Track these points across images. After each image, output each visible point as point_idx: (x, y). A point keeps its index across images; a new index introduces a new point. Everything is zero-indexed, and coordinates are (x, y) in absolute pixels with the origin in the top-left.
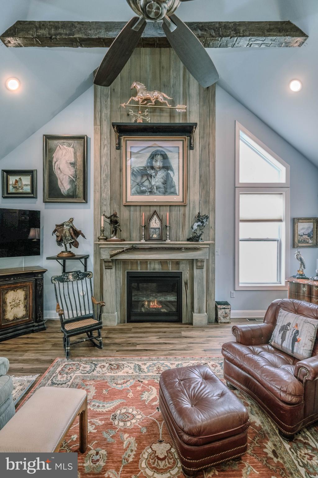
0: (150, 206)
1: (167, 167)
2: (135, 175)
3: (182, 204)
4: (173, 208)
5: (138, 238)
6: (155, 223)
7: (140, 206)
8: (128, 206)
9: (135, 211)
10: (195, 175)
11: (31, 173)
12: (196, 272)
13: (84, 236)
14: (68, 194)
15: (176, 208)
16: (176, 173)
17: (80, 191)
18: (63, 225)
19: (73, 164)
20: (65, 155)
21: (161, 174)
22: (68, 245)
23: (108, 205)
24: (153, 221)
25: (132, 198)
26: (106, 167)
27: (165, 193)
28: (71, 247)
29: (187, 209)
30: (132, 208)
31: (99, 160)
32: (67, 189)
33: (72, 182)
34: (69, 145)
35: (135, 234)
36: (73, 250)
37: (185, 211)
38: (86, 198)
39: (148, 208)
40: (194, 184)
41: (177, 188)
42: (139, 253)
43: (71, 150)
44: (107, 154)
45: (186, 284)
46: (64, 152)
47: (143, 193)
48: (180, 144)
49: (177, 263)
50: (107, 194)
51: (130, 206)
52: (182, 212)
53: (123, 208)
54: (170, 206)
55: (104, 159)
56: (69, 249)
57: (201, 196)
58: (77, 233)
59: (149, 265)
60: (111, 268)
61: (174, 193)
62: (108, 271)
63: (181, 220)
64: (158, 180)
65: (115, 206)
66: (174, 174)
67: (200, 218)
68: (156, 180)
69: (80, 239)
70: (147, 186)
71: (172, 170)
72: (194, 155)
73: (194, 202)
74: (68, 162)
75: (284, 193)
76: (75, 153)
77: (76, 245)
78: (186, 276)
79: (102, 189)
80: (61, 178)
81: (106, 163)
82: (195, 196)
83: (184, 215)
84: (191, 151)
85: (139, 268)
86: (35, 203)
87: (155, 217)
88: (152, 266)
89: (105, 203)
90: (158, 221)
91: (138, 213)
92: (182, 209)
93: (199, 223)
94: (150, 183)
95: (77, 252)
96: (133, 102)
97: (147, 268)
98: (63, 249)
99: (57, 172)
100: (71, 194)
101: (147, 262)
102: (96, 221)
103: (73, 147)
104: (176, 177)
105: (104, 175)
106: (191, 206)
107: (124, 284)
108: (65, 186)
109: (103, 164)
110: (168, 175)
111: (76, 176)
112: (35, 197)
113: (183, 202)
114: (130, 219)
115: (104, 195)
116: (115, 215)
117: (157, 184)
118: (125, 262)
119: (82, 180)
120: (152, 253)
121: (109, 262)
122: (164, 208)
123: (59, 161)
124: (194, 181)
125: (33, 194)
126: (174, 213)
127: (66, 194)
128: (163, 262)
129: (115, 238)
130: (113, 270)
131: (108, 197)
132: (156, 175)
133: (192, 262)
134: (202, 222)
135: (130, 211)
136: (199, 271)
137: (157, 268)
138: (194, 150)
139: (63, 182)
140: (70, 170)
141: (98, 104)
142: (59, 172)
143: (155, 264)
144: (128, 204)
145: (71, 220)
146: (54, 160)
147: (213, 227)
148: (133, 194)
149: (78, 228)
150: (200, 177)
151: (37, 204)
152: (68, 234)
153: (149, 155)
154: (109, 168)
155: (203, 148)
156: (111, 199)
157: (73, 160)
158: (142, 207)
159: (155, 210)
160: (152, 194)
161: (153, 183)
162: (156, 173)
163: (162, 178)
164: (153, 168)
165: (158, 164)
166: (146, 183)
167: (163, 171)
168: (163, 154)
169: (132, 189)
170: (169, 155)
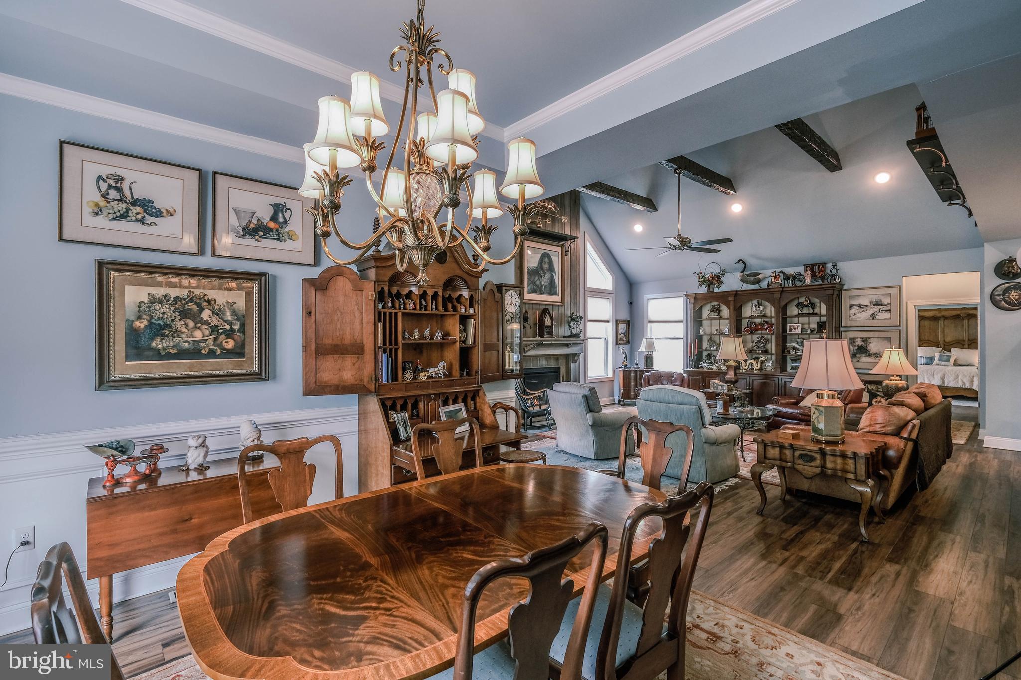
0: (539, 304)
1: (551, 269)
2: (530, 274)
3: (561, 304)
4: (557, 307)
5: (531, 335)
6: (548, 322)
7: (533, 304)
10: (568, 280)
12: (572, 365)
16: (558, 276)
21: (548, 276)
27: (550, 292)
29: (563, 309)
35: (529, 331)
40: (568, 286)
41: (558, 289)
45: (563, 377)
47: (536, 292)
48: (559, 249)
49: (557, 357)
51: (526, 303)
52: (561, 312)
54: (553, 305)
57: (571, 299)
59: (538, 361)
61: (555, 294)
64: (545, 281)
66: (556, 275)
67: (574, 318)
71: (555, 273)
72: (567, 261)
73: (568, 303)
75: (611, 299)
78: (563, 368)
82: (568, 297)
84: (566, 256)
85: (532, 365)
88: (541, 362)
92: (561, 308)
93: (575, 322)
94: (541, 283)
97: (537, 365)
101: (537, 358)
106: (566, 306)
110: (552, 277)
113: (562, 302)
117: (546, 284)
120: (550, 348)
122: (549, 307)
124: (568, 283)
126: (557, 312)
128: (548, 357)
132: (544, 276)
133: (567, 356)
136: (574, 362)
137: (543, 363)
138: (568, 255)
143: (543, 360)
148: (528, 292)
150: (571, 281)
153: (539, 256)
158: (534, 306)
159: (544, 308)
160: (542, 293)
161: (543, 283)
162: (545, 274)
163: (548, 279)
164: (542, 269)
165: (546, 266)
166: (538, 283)
167: (549, 272)
168: (548, 256)
169: (528, 287)
170: (553, 258)
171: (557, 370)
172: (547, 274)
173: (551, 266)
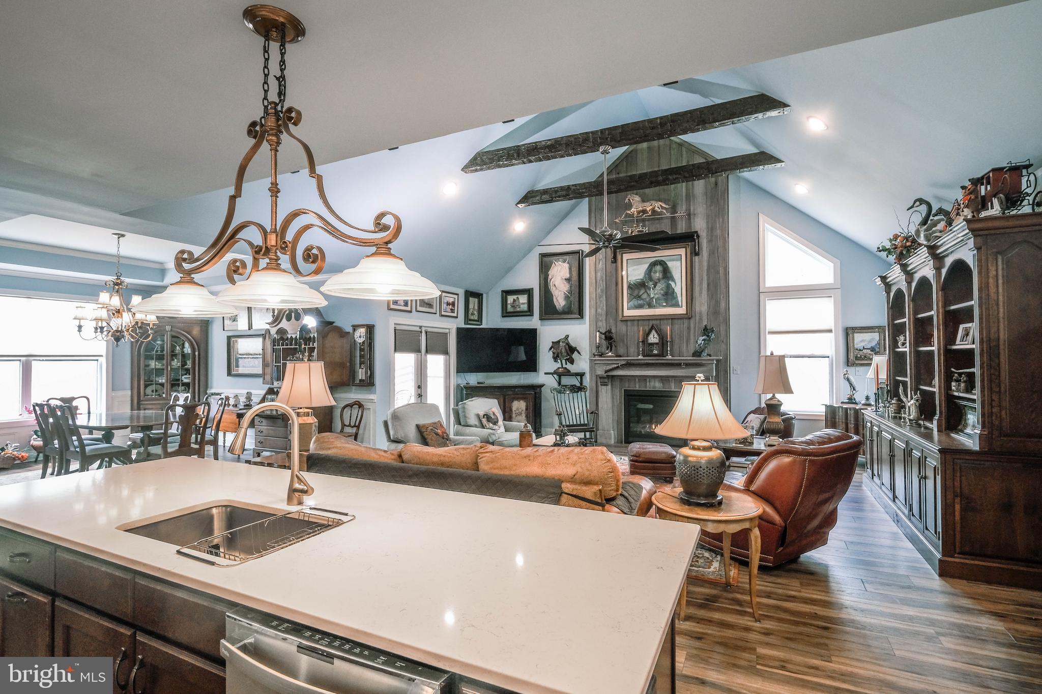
0: (649, 320)
1: (667, 278)
2: (631, 288)
3: (686, 316)
4: (676, 321)
5: (636, 354)
6: (653, 338)
7: (638, 320)
8: (626, 321)
9: (633, 325)
10: (701, 284)
11: (529, 292)
13: (579, 353)
14: (563, 310)
15: (679, 321)
16: (679, 283)
17: (575, 307)
18: (559, 342)
19: (568, 280)
20: (560, 272)
21: (661, 286)
22: (564, 361)
23: (604, 321)
24: (651, 336)
25: (628, 313)
26: (601, 282)
27: (667, 304)
28: (566, 364)
29: (692, 321)
30: (629, 323)
31: (594, 275)
32: (562, 305)
33: (567, 298)
34: (564, 262)
35: (632, 350)
36: (569, 366)
37: (689, 324)
38: (581, 314)
39: (647, 323)
40: (701, 293)
41: (679, 299)
42: (634, 369)
43: (566, 265)
44: (603, 269)
46: (559, 268)
47: (640, 307)
48: (682, 252)
50: (602, 310)
51: (627, 321)
52: (686, 325)
53: (619, 323)
54: (671, 319)
55: (599, 274)
56: (564, 366)
57: (709, 307)
58: (572, 350)
59: (648, 383)
60: (607, 385)
61: (676, 305)
62: (604, 387)
63: (685, 333)
65: (611, 321)
66: (675, 283)
67: (706, 331)
68: (656, 292)
69: (575, 355)
70: (645, 299)
71: (673, 280)
72: (700, 262)
73: (701, 313)
74: (564, 278)
76: (570, 269)
77: (572, 362)
79: (598, 304)
80: (557, 295)
81: (602, 277)
82: (702, 305)
83: (689, 328)
84: (697, 258)
85: (637, 387)
86: (532, 321)
87: (653, 332)
88: (652, 384)
89: (600, 319)
90: (656, 336)
91: (636, 328)
92: (686, 321)
93: (705, 337)
94: (649, 295)
95: (573, 368)
96: (627, 215)
97: (646, 386)
98: (559, 365)
99: (553, 289)
100: (566, 310)
101: (646, 380)
102: (592, 337)
103: (568, 263)
104: (679, 287)
105: (600, 290)
106: (697, 318)
107: (620, 402)
108: (560, 301)
109: (598, 278)
110: (668, 286)
111: (570, 292)
112: (532, 315)
113: (687, 314)
114: (627, 336)
115: (599, 310)
116: (610, 331)
117: (657, 296)
118: (621, 378)
119: (577, 295)
120: (649, 369)
121: (604, 378)
122: (665, 321)
123: (554, 277)
124: (701, 290)
125: (529, 312)
126: (676, 327)
127: (561, 310)
128: (664, 380)
129: (610, 354)
130: (609, 387)
131: (604, 313)
132: (655, 287)
134: (708, 336)
135: (627, 326)
137: (658, 386)
138: (700, 256)
139: (558, 299)
140: (565, 286)
141: (593, 219)
142: (554, 288)
143: (655, 382)
144: (624, 319)
145: (567, 336)
146: (550, 277)
147: (724, 341)
148: (630, 308)
149: (574, 345)
150: (708, 285)
151: (533, 322)
152: (563, 351)
153: (646, 266)
154: (604, 283)
155: (712, 253)
156: (607, 314)
157: (568, 276)
158: (640, 322)
159: (654, 324)
160: (650, 306)
161: (652, 295)
162: (656, 284)
163: (662, 289)
164: (651, 279)
165: (657, 275)
166: (645, 296)
167: (662, 281)
168: (662, 264)
169: (628, 303)
170: (670, 264)
172: (659, 285)
173: (667, 273)
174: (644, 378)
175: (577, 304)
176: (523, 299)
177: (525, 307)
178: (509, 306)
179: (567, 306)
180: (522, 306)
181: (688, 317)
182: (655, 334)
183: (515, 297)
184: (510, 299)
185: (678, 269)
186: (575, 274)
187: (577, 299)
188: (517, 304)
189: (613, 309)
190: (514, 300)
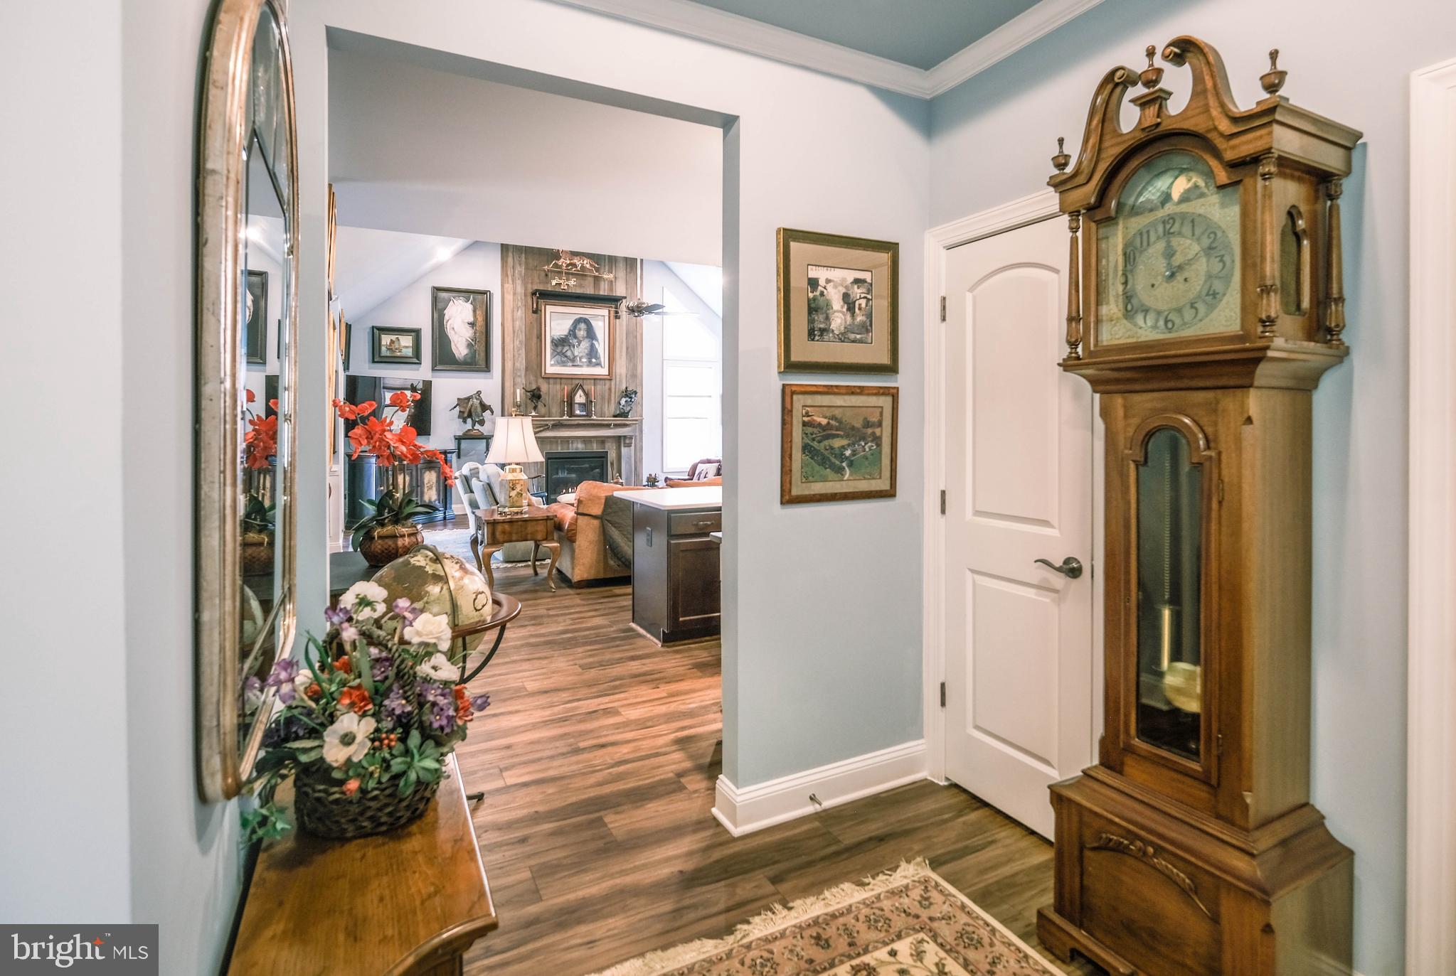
0: (572, 379)
1: (591, 337)
2: (555, 344)
3: (608, 377)
4: (598, 381)
5: (562, 413)
6: (580, 398)
7: (561, 378)
8: (548, 378)
9: (555, 383)
10: (621, 347)
11: (416, 333)
12: (624, 450)
13: (492, 412)
14: (465, 360)
15: (602, 382)
16: (602, 344)
17: (480, 357)
18: (469, 398)
19: (472, 324)
20: (460, 313)
21: (585, 345)
23: (523, 377)
24: (578, 395)
27: (590, 364)
29: (613, 383)
30: (551, 381)
31: (511, 324)
32: (462, 354)
33: (470, 346)
34: (466, 301)
35: (555, 410)
37: (611, 385)
38: (487, 368)
39: (570, 382)
40: (621, 355)
41: (602, 360)
42: (560, 430)
43: (469, 307)
44: (522, 318)
45: (612, 464)
46: (460, 308)
47: (563, 364)
48: (605, 312)
49: (602, 441)
50: (521, 364)
51: (549, 378)
52: (607, 386)
53: (543, 381)
54: (595, 379)
55: (517, 323)
57: (627, 369)
58: (484, 407)
59: (572, 445)
61: (598, 364)
63: (607, 395)
64: (581, 350)
65: (532, 378)
66: (599, 343)
67: (627, 393)
68: (579, 351)
69: (486, 415)
70: (569, 356)
71: (597, 340)
72: (621, 325)
73: (621, 375)
74: (466, 321)
76: (474, 311)
77: (482, 423)
78: (612, 455)
79: (515, 358)
80: (455, 341)
81: (521, 328)
82: (621, 369)
83: (610, 389)
84: (617, 320)
85: (559, 448)
86: (422, 371)
87: (579, 391)
88: (575, 445)
89: (519, 374)
91: (560, 387)
92: (607, 382)
93: (627, 399)
94: (573, 353)
95: (484, 430)
97: (568, 448)
99: (450, 334)
100: (469, 360)
101: (569, 441)
103: (471, 304)
104: (602, 348)
105: (518, 342)
106: (618, 380)
108: (460, 348)
109: (517, 328)
110: (592, 346)
111: (474, 339)
112: (421, 363)
113: (609, 375)
114: (550, 393)
115: (517, 364)
116: (537, 389)
117: (581, 355)
118: (543, 441)
119: (484, 344)
122: (589, 381)
123: (452, 319)
124: (621, 352)
125: (416, 360)
126: (599, 387)
127: (462, 360)
128: (587, 440)
129: (534, 414)
131: (523, 366)
132: (579, 345)
133: (618, 440)
134: (631, 398)
135: (549, 384)
136: (626, 449)
137: (580, 447)
138: (621, 318)
139: (458, 346)
140: (467, 332)
142: (453, 332)
143: (578, 444)
144: (546, 376)
145: (479, 393)
146: (446, 317)
147: (640, 403)
148: (552, 365)
149: (485, 403)
150: (627, 348)
153: (571, 322)
154: (524, 334)
156: (527, 369)
157: (471, 319)
158: (563, 381)
159: (578, 383)
160: (574, 365)
161: (576, 354)
162: (579, 342)
163: (586, 348)
164: (575, 337)
165: (581, 333)
166: (569, 353)
167: (587, 340)
168: (586, 322)
169: (551, 359)
170: (593, 323)
171: (603, 456)
172: (583, 343)
173: (591, 334)
174: (566, 440)
175: (483, 354)
176: (406, 341)
177: (409, 352)
178: (384, 349)
179: (470, 355)
180: (404, 350)
181: (610, 377)
182: (582, 394)
183: (394, 337)
184: (386, 339)
185: (600, 327)
186: (480, 319)
187: (484, 349)
188: (397, 347)
189: (534, 365)
190: (392, 342)
